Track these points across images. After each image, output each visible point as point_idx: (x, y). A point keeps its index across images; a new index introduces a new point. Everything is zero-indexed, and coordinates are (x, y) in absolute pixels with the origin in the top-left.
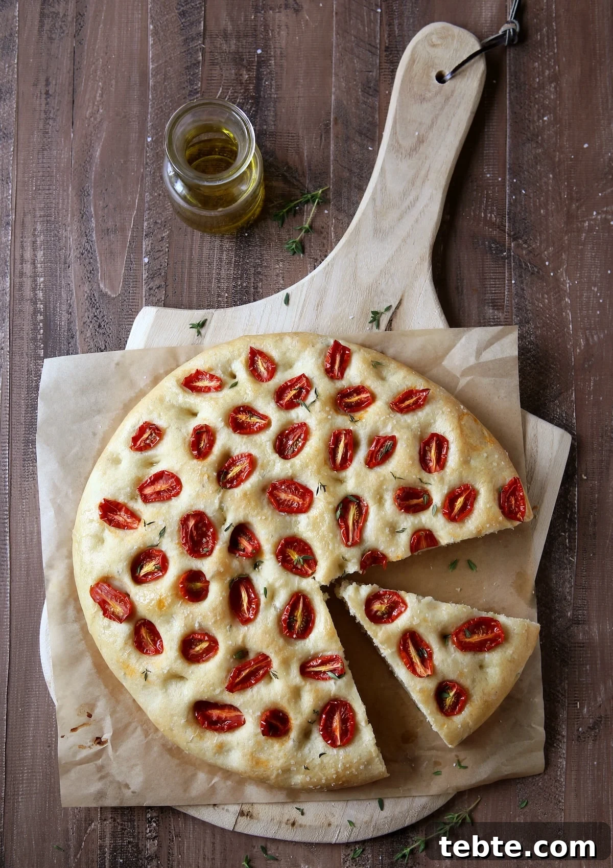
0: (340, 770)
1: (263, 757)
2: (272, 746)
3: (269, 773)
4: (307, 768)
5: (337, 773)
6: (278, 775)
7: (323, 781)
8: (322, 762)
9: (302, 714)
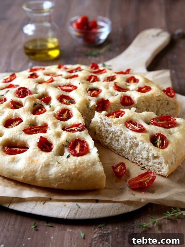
0: (77, 164)
1: (35, 159)
2: (41, 154)
3: (37, 166)
4: (59, 163)
5: (75, 165)
6: (42, 167)
7: (67, 170)
8: (68, 161)
9: (60, 141)
